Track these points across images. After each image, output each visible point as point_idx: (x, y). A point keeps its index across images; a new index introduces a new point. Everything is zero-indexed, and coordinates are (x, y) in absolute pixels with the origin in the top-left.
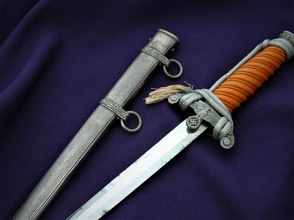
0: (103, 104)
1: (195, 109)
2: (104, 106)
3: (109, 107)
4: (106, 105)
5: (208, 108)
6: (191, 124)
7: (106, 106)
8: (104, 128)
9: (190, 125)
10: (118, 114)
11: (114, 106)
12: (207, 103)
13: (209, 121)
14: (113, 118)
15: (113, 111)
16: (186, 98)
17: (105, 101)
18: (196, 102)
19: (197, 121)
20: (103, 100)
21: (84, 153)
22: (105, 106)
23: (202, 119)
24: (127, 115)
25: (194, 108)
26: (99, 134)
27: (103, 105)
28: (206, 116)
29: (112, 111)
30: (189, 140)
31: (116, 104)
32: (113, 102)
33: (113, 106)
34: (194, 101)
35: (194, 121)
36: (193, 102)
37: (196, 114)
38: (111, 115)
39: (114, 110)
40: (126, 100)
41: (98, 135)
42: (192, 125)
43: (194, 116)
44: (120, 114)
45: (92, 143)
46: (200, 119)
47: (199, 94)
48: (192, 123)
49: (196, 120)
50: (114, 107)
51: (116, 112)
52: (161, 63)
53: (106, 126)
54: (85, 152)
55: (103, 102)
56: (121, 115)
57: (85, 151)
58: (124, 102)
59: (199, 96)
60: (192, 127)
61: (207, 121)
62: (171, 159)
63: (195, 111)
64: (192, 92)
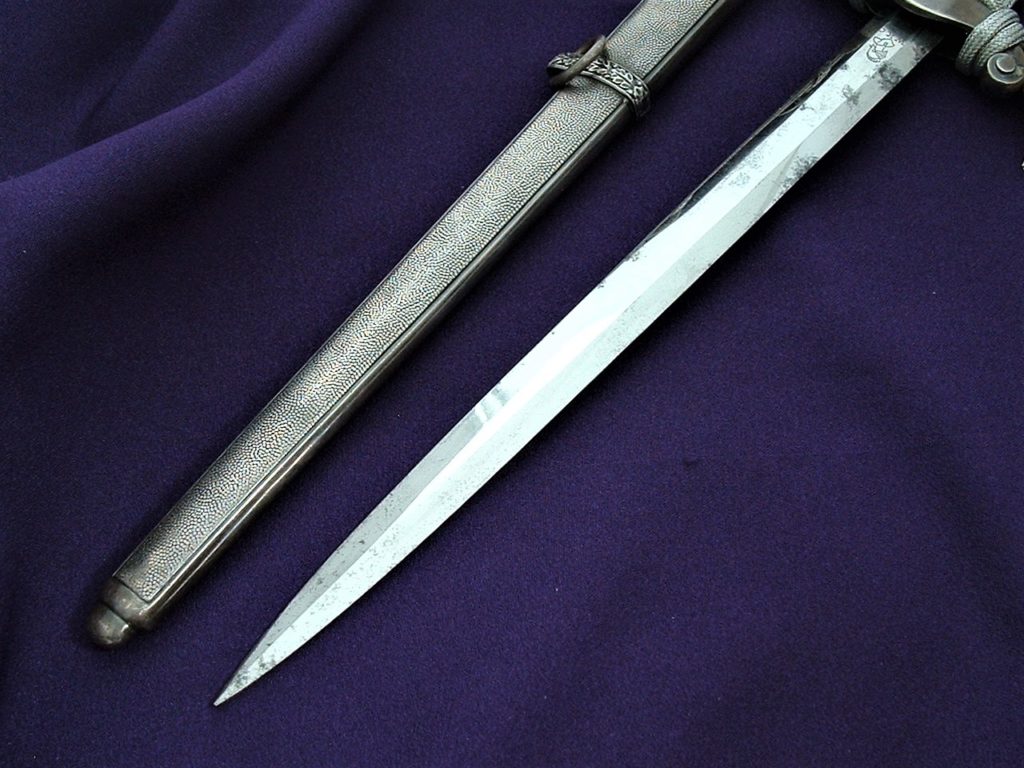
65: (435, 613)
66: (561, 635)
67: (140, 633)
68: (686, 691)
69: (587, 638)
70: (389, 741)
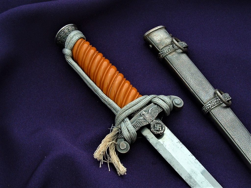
2: (214, 108)
7: (216, 105)
9: (162, 130)
12: (135, 113)
13: (158, 113)
19: (157, 123)
22: (214, 106)
28: (152, 115)
46: (155, 121)
62: (192, 155)
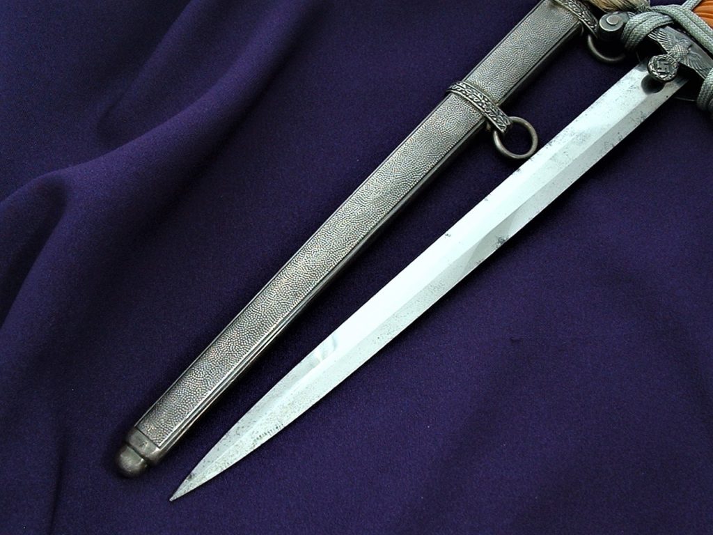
0: (461, 91)
1: (661, 43)
3: (472, 99)
4: (467, 96)
5: (687, 41)
6: (659, 71)
7: (467, 98)
8: (459, 141)
10: (490, 118)
11: (483, 99)
13: (694, 67)
14: (479, 125)
15: (481, 109)
16: (641, 21)
17: (464, 86)
18: (661, 30)
19: (670, 65)
20: (460, 84)
21: (414, 187)
22: (465, 97)
23: (679, 63)
24: (509, 123)
25: (658, 40)
26: (448, 153)
27: (460, 93)
28: (685, 56)
29: (479, 110)
30: (653, 104)
31: (489, 96)
32: (482, 91)
33: (481, 99)
34: (658, 28)
35: (665, 64)
36: (656, 29)
37: (667, 53)
38: (477, 117)
39: (483, 109)
40: (510, 91)
41: (446, 154)
42: (662, 73)
43: (662, 56)
44: (495, 119)
45: (432, 168)
46: (675, 61)
47: (664, 14)
48: (660, 68)
49: (667, 63)
50: (483, 101)
51: (488, 113)
52: (585, 29)
53: (464, 139)
54: (416, 185)
55: (461, 89)
56: (497, 122)
57: (417, 183)
58: (505, 96)
59: (667, 19)
60: (662, 76)
61: (688, 68)
63: (663, 46)
64: (650, 11)
65: (348, 445)
66: (432, 457)
67: (151, 466)
68: (514, 493)
69: (449, 459)
70: (318, 530)
